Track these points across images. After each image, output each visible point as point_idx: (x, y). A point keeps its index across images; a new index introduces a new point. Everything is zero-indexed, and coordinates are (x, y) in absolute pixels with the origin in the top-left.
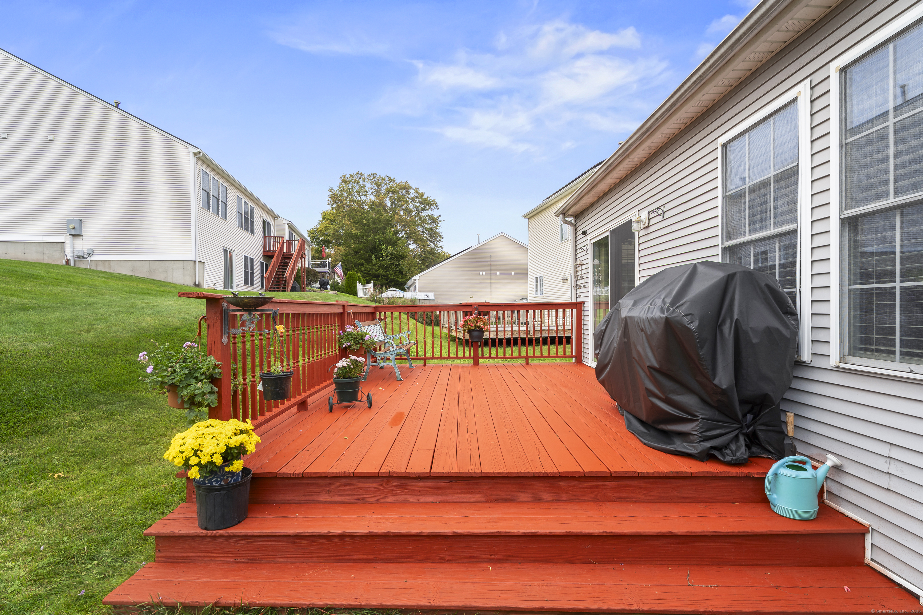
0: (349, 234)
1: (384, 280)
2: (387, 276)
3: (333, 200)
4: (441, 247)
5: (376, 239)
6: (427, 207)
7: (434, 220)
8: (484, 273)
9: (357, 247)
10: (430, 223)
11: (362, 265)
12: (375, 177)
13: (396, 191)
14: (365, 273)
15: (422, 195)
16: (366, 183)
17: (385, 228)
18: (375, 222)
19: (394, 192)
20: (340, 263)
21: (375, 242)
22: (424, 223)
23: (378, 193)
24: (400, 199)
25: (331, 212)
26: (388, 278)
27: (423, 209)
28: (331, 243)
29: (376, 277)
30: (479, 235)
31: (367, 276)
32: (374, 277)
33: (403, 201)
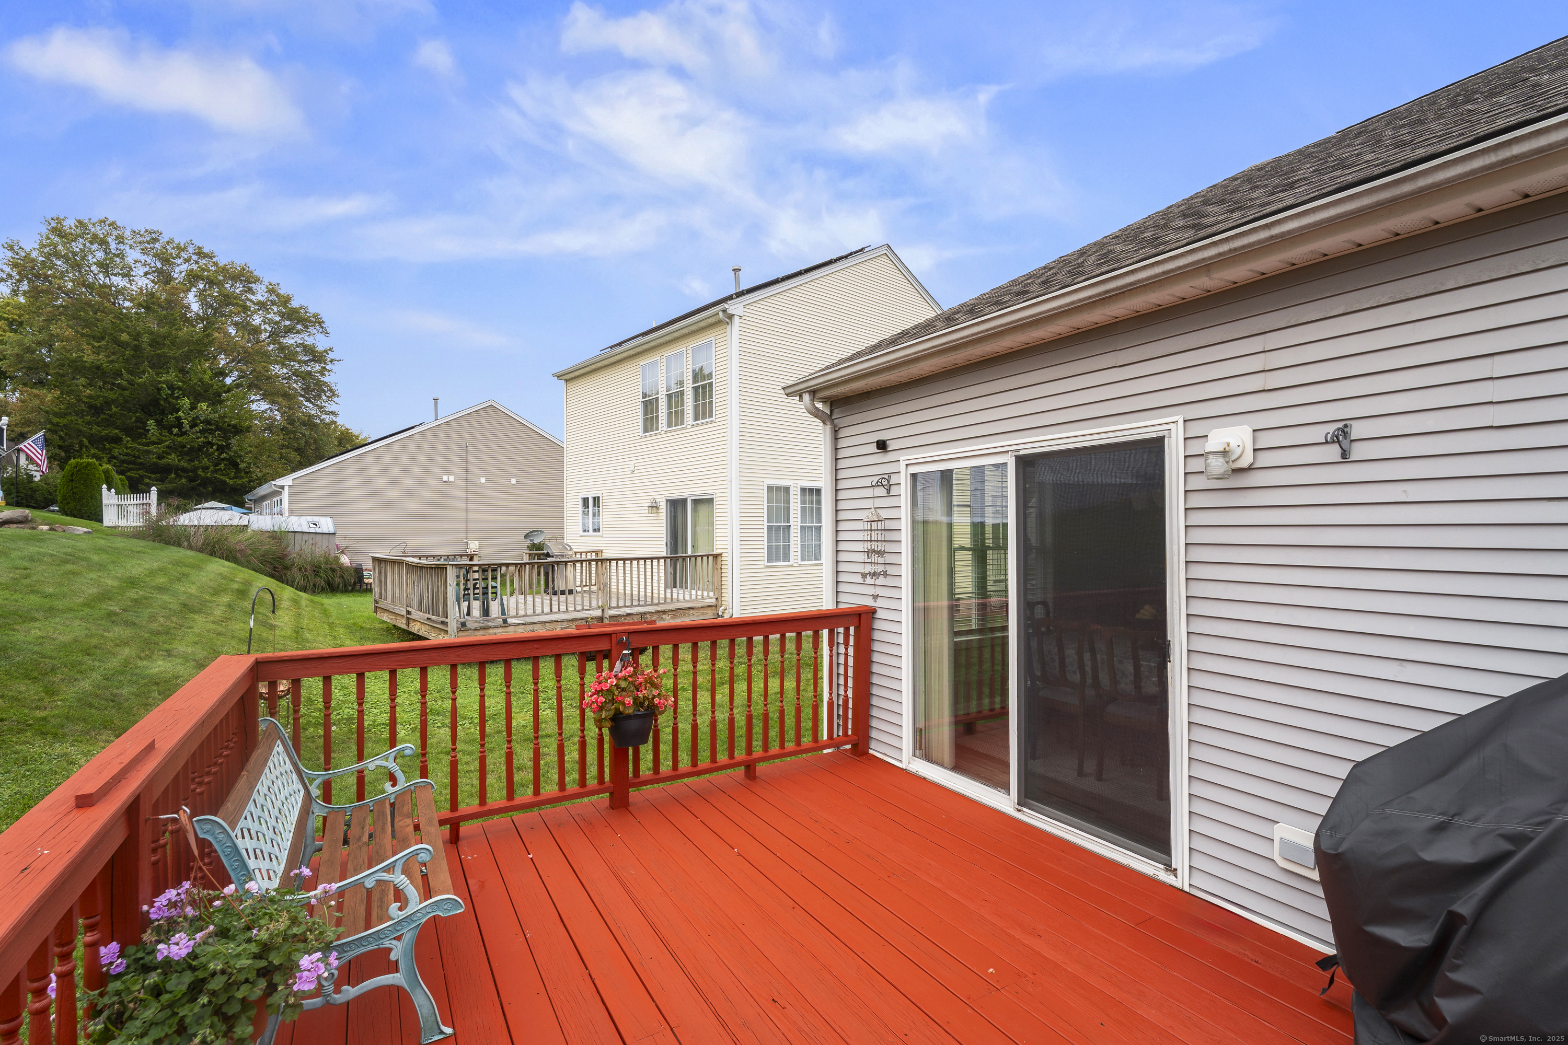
0: (74, 361)
1: (184, 480)
2: (195, 470)
3: (19, 273)
4: (332, 413)
5: (160, 382)
6: (299, 327)
7: (318, 357)
8: (452, 478)
9: (98, 396)
10: (306, 362)
11: (117, 440)
12: (155, 240)
13: (215, 281)
14: (123, 462)
15: (286, 300)
16: (127, 248)
17: (187, 358)
18: (158, 343)
19: (211, 282)
20: (41, 433)
21: (159, 390)
22: (290, 360)
23: (164, 278)
24: (227, 299)
25: (11, 301)
26: (197, 477)
27: (289, 330)
28: (11, 378)
29: (161, 473)
30: (436, 400)
31: (130, 470)
32: (153, 473)
33: (237, 305)
